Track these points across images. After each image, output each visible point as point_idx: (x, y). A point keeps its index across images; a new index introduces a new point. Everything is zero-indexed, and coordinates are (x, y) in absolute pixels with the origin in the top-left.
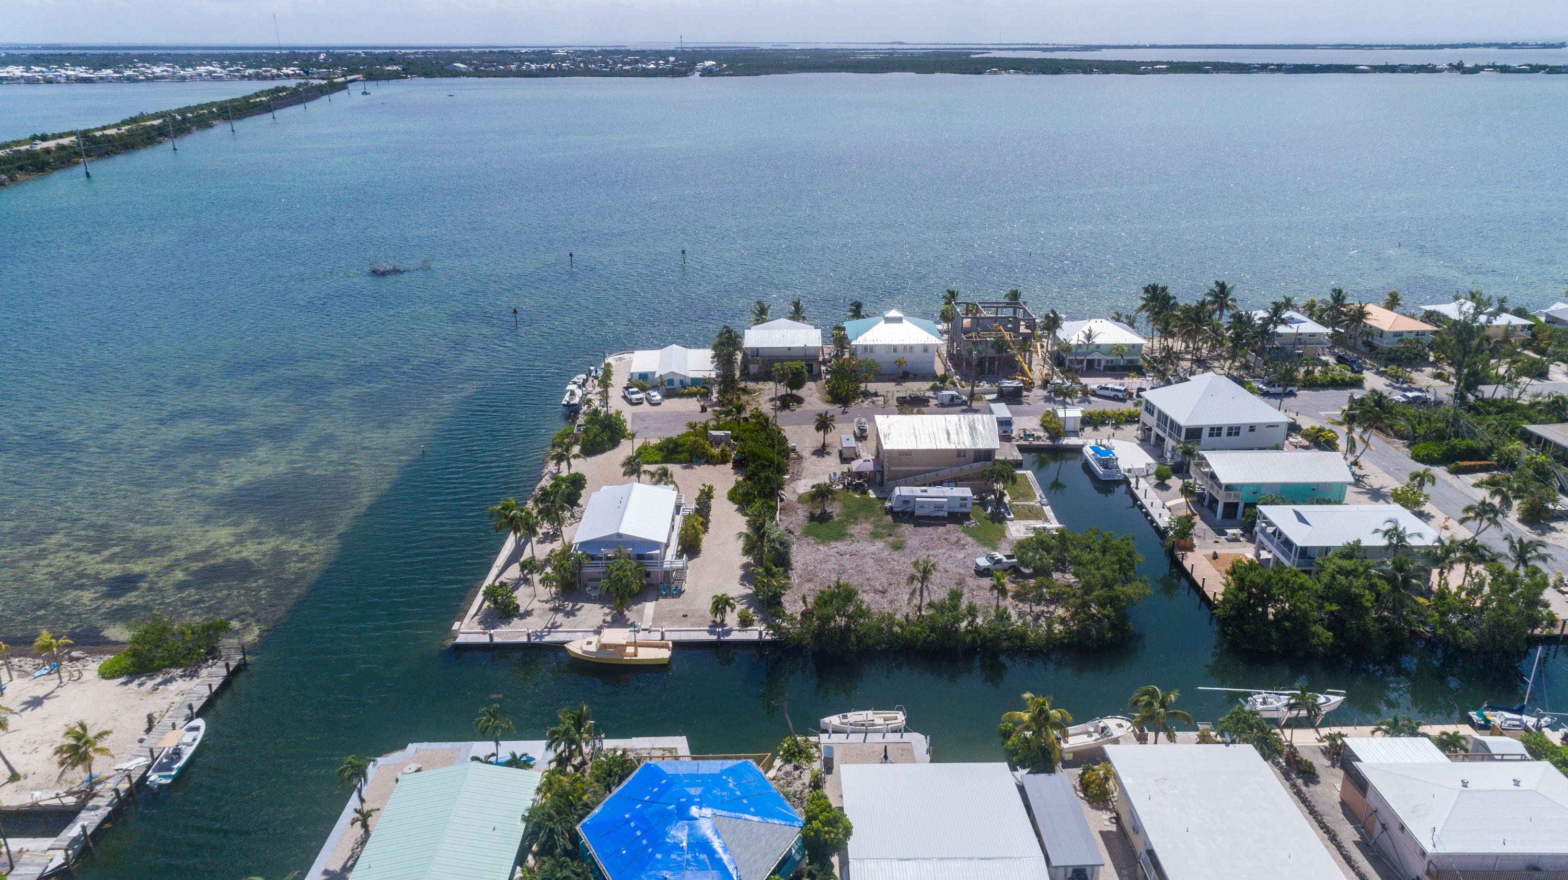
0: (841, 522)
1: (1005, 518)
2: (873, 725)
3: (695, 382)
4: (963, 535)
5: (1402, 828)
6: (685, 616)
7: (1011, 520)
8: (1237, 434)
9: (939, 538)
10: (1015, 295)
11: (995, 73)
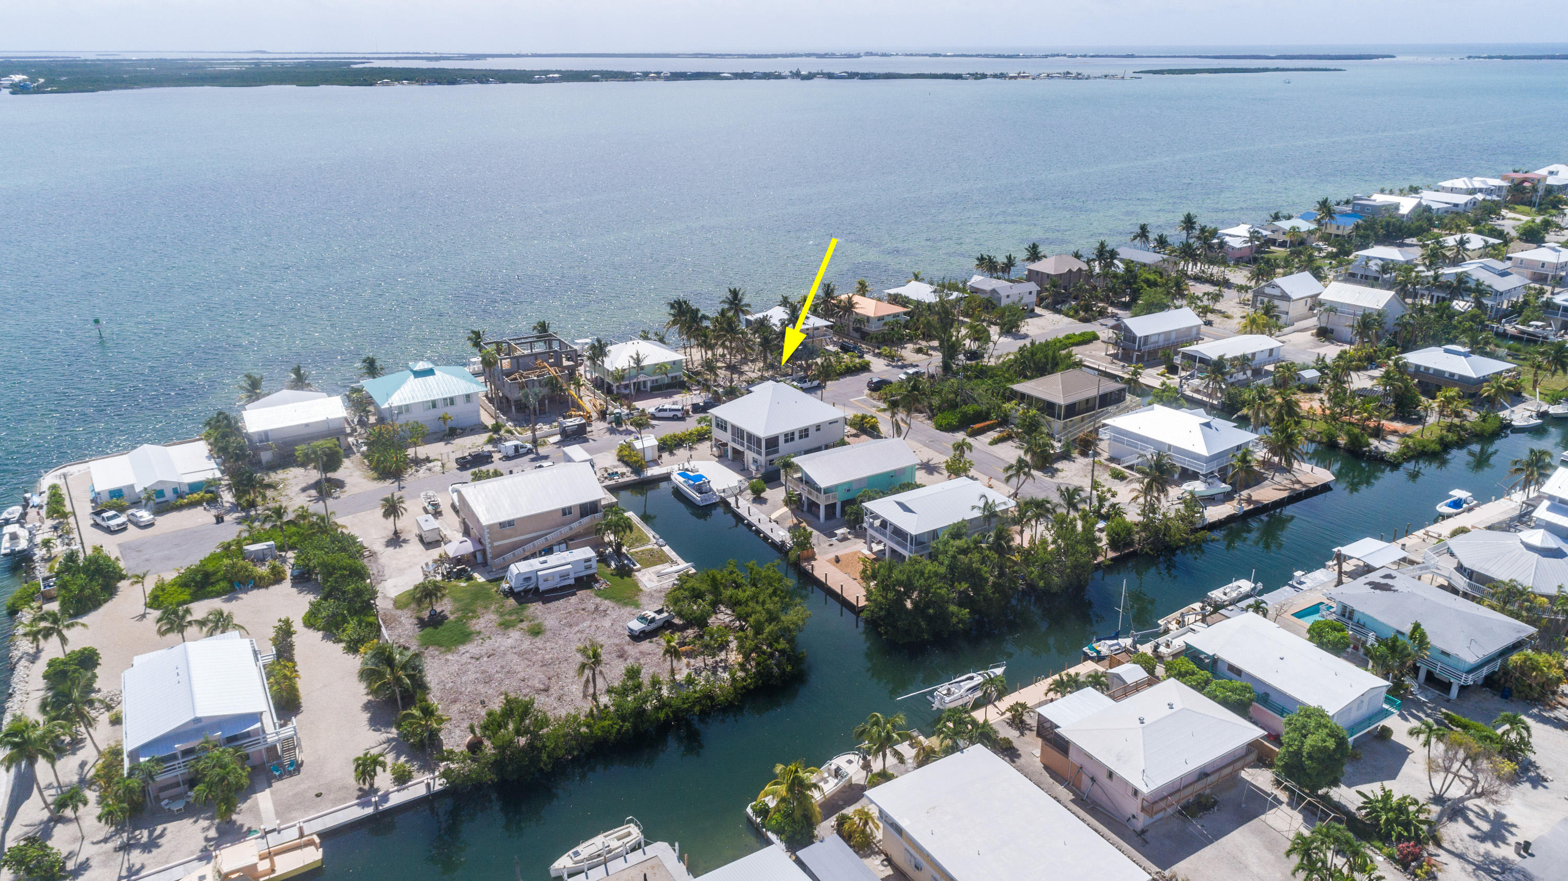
0: (459, 620)
1: (632, 570)
2: (610, 852)
3: (194, 487)
4: (598, 600)
5: (1111, 774)
6: (318, 795)
7: (639, 570)
8: (807, 436)
9: (577, 610)
10: (543, 327)
11: (387, 84)
